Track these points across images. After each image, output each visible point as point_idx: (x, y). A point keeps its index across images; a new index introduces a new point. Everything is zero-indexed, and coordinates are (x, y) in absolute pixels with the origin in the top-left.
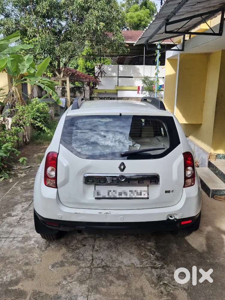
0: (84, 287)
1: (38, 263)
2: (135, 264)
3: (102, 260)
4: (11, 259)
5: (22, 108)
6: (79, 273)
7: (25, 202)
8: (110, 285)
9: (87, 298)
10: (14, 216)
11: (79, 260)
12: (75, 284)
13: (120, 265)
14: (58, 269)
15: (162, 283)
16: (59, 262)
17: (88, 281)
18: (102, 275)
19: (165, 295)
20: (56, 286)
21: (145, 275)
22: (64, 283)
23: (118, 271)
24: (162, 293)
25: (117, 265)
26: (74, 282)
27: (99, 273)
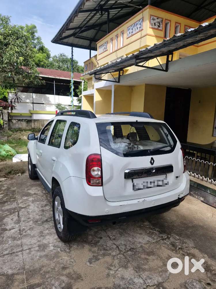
0: (131, 270)
1: (74, 264)
2: (150, 241)
3: (125, 245)
4: (44, 269)
6: (117, 261)
7: (11, 214)
8: (148, 262)
9: (141, 278)
10: (10, 230)
11: (107, 250)
13: (141, 245)
14: (96, 263)
16: (92, 258)
17: (129, 265)
18: (135, 256)
20: (108, 277)
21: (163, 246)
22: (112, 272)
23: (144, 250)
26: (119, 269)
27: (132, 255)
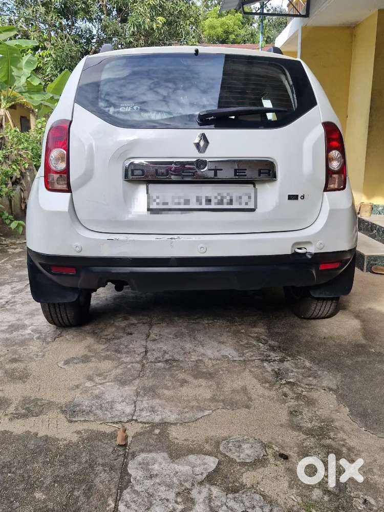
0: (129, 390)
1: (37, 359)
2: (230, 356)
3: (165, 352)
5: (15, 131)
6: (119, 371)
7: (18, 282)
8: (182, 386)
9: (133, 406)
11: (120, 352)
12: (109, 386)
13: (200, 358)
14: (77, 366)
15: (284, 382)
16: (80, 357)
17: (137, 382)
18: (164, 372)
19: (291, 399)
20: (72, 389)
21: (250, 371)
23: (197, 366)
24: (285, 395)
25: (194, 358)
26: (108, 384)
27: (159, 369)
